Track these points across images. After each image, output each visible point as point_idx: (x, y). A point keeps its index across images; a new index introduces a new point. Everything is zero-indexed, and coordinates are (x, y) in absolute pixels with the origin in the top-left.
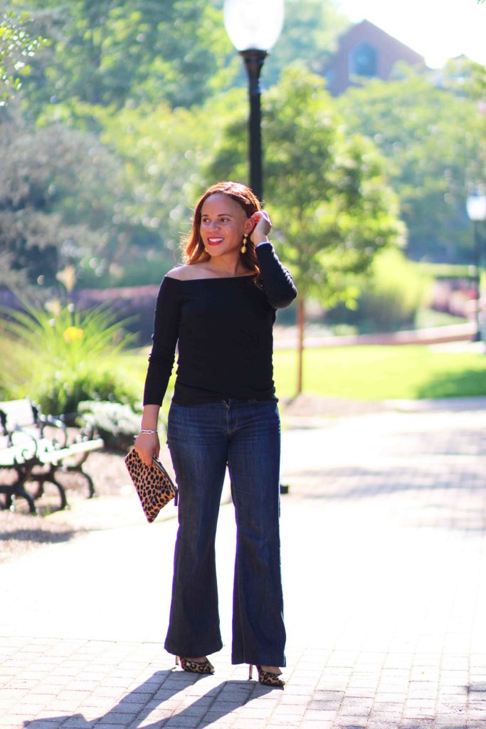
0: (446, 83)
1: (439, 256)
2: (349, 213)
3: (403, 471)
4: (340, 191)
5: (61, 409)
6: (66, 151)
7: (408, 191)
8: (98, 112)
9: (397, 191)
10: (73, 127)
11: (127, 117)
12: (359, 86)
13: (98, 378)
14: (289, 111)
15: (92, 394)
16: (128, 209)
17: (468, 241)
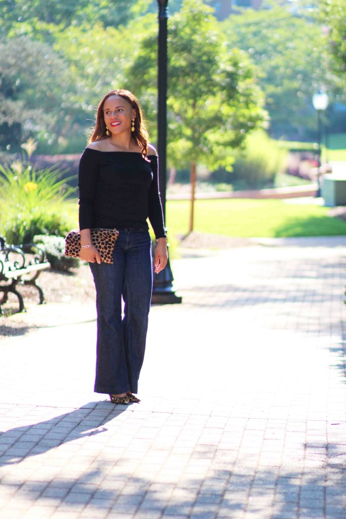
0: (299, 12)
1: (292, 135)
2: (229, 105)
3: (264, 288)
4: (223, 88)
5: (21, 240)
6: (28, 55)
7: (271, 89)
8: (52, 28)
9: (263, 89)
10: (33, 39)
11: (73, 32)
12: (238, 13)
13: (48, 218)
14: (187, 30)
15: (44, 230)
16: (73, 98)
17: (313, 125)
